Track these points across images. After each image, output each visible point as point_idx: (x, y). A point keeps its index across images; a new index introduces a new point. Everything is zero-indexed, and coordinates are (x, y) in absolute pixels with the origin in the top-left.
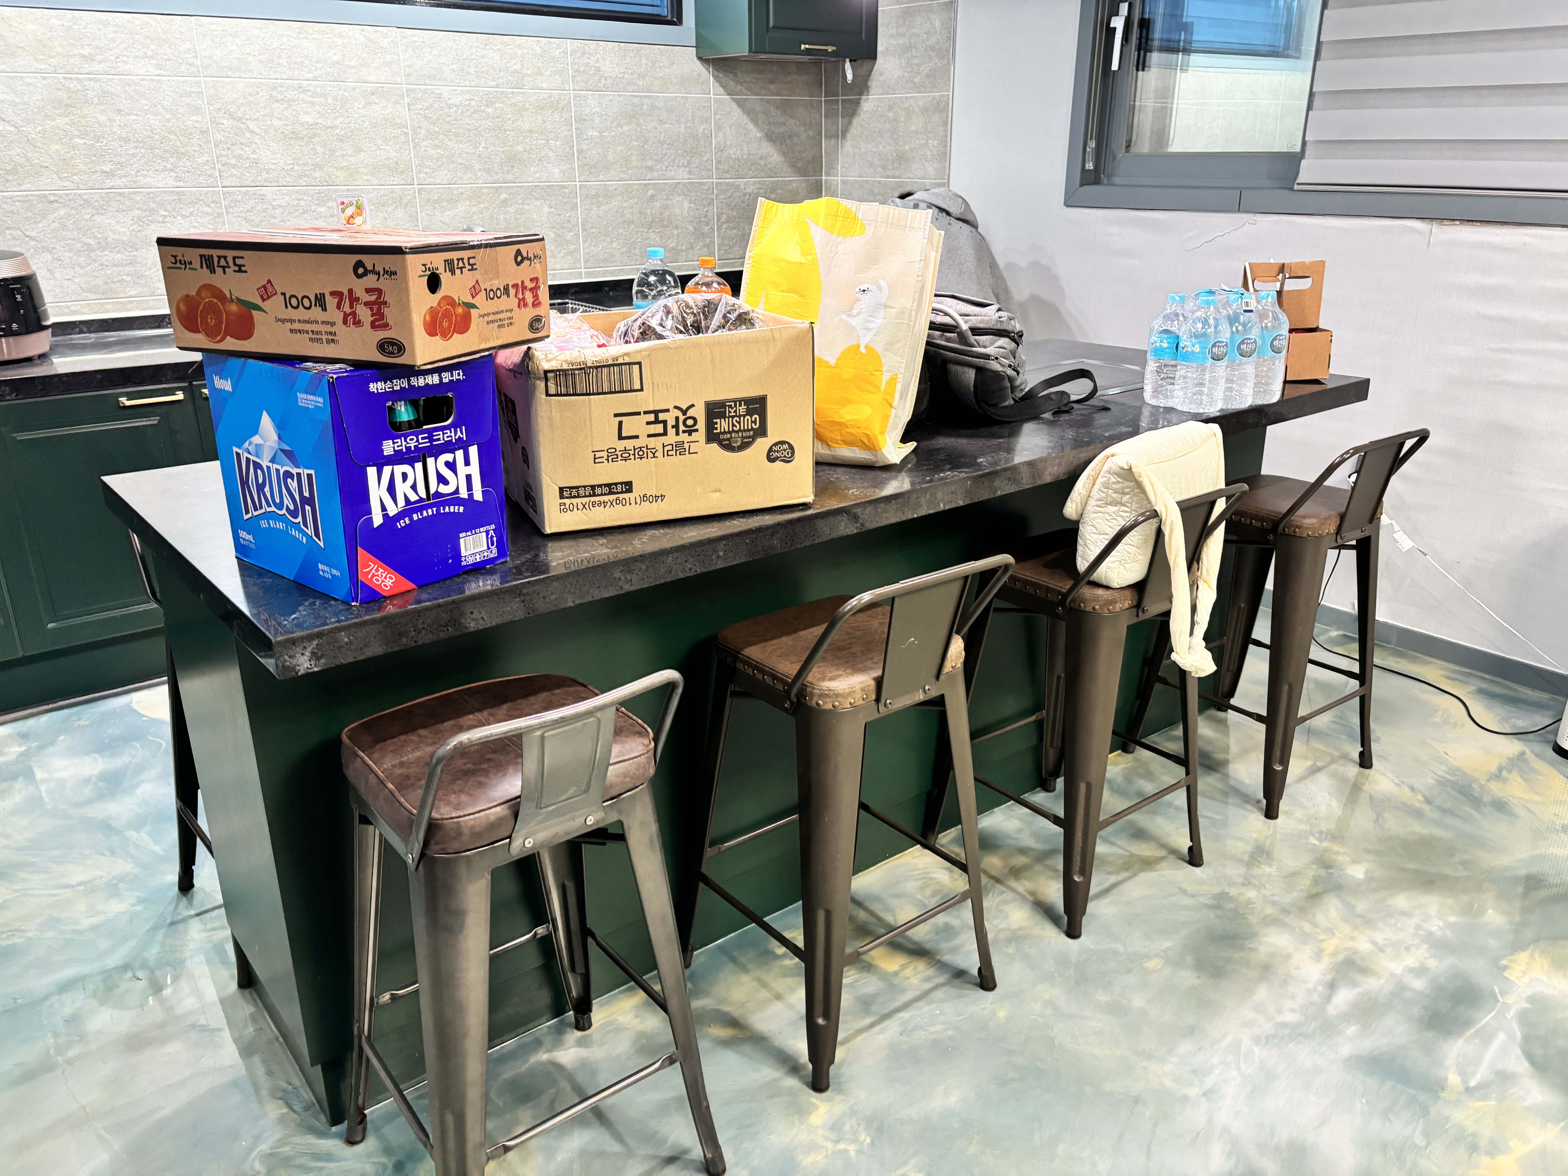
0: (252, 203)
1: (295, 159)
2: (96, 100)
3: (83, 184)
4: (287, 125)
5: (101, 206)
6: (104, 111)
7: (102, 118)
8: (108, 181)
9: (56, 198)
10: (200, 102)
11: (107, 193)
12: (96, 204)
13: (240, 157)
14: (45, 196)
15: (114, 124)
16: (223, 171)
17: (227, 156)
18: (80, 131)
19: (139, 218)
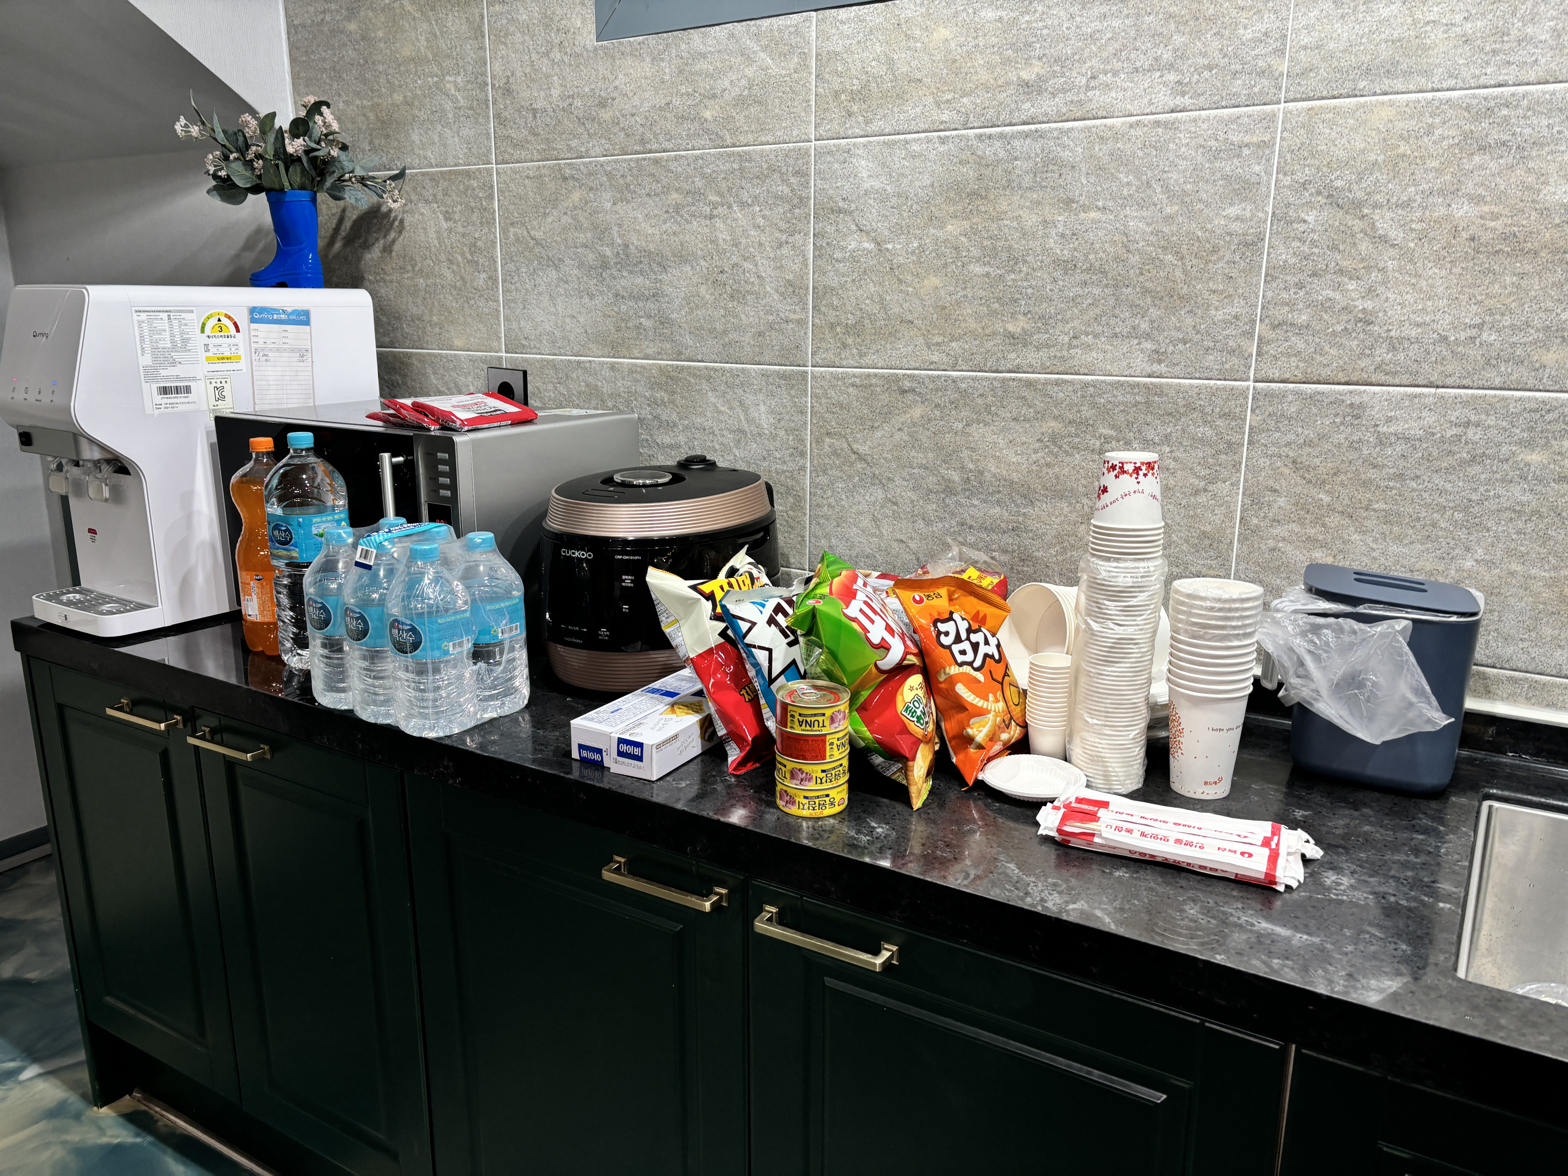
0: (1324, 423)
1: (1491, 312)
2: (1027, 180)
3: (966, 361)
4: (1495, 217)
5: (988, 407)
6: (1039, 203)
7: (1031, 220)
8: (1013, 355)
9: (914, 385)
10: (1257, 168)
11: (1004, 380)
12: (980, 401)
13: (1326, 306)
14: (897, 379)
15: (1053, 232)
16: (1269, 342)
17: (1290, 304)
18: (984, 248)
19: (1054, 438)
